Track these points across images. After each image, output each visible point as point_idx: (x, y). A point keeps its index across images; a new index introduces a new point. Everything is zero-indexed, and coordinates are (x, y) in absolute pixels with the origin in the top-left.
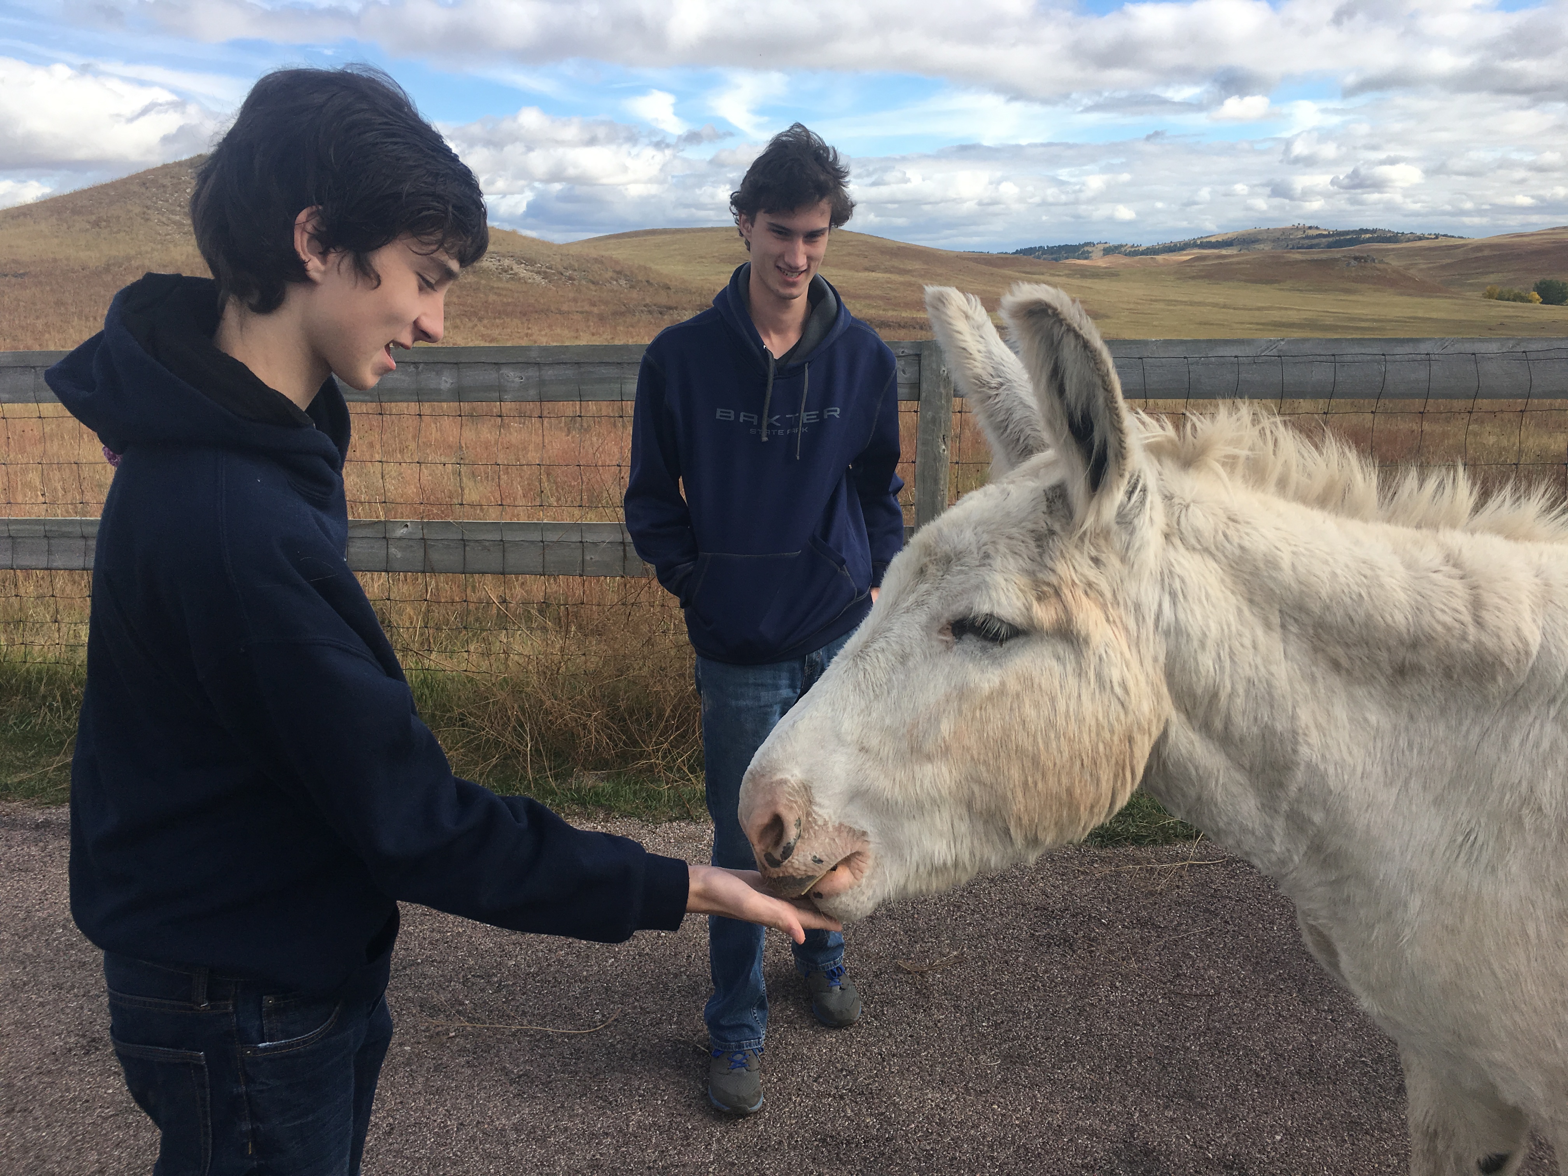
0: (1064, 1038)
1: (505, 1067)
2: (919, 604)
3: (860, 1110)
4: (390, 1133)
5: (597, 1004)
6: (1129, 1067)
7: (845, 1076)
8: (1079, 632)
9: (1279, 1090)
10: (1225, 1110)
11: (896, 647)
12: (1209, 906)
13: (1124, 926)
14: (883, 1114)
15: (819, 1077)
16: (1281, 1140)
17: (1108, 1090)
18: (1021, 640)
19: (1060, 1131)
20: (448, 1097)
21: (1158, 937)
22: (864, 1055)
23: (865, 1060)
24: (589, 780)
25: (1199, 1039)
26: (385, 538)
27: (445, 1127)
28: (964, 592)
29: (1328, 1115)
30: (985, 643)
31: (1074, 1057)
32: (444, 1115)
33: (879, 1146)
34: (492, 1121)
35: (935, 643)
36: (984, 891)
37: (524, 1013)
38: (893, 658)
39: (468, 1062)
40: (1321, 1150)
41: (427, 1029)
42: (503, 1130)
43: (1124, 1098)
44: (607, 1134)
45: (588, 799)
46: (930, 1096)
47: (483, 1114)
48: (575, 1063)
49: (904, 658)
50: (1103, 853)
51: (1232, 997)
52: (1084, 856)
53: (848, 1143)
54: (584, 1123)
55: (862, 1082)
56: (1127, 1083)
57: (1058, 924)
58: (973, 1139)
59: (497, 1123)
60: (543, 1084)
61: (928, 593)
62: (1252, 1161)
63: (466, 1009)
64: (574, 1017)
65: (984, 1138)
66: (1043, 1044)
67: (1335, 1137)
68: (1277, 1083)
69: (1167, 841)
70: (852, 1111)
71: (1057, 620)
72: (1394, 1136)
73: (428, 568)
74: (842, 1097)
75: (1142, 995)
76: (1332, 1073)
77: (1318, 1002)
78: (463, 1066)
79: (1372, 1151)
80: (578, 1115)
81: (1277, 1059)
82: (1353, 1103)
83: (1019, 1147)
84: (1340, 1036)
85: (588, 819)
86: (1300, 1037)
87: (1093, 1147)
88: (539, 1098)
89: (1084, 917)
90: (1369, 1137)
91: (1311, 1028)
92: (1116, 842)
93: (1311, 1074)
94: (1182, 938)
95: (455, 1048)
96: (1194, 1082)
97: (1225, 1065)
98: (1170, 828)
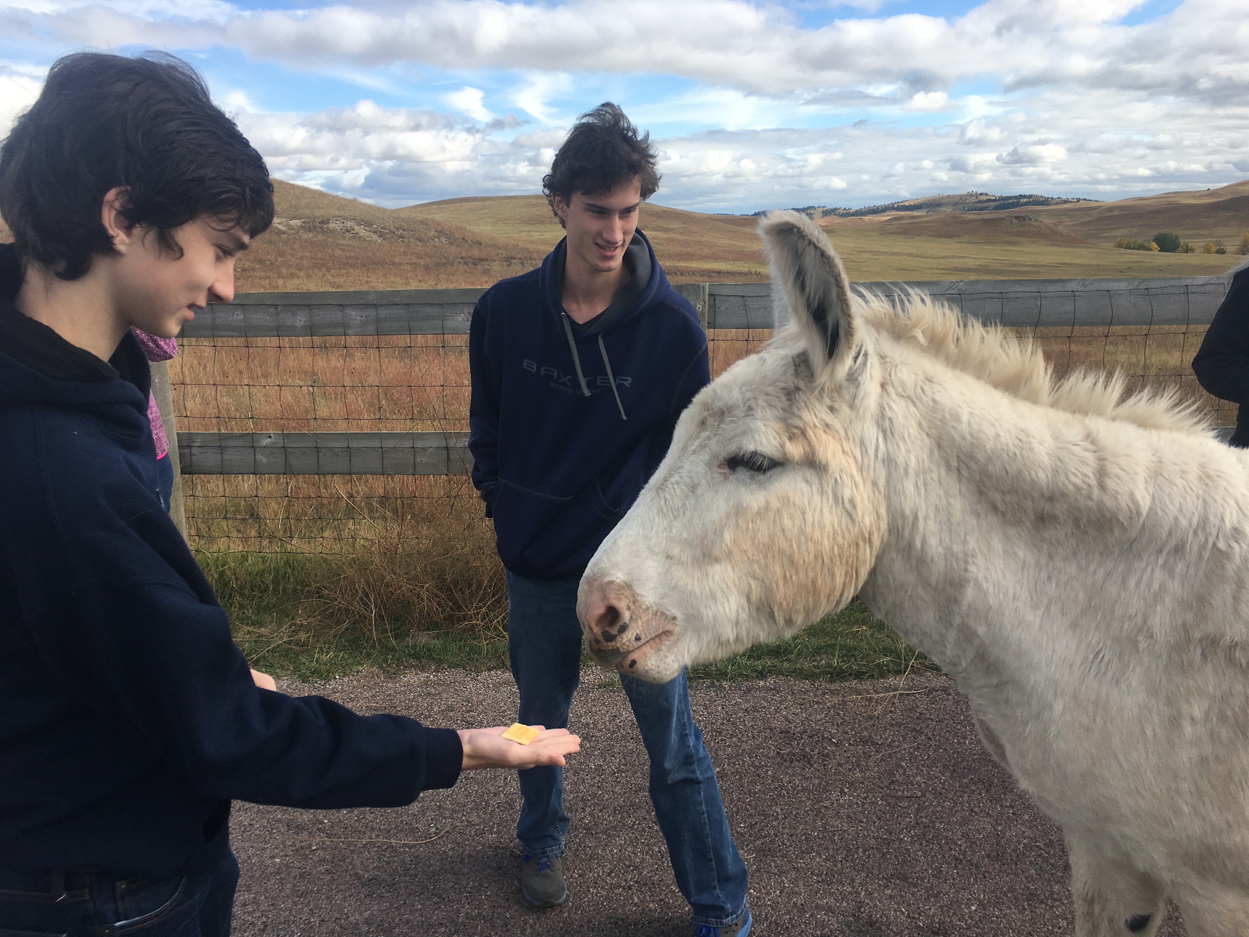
0: (805, 834)
1: (357, 873)
2: (703, 446)
3: (644, 897)
4: (264, 930)
5: (432, 819)
6: (856, 856)
7: (632, 871)
8: (820, 462)
9: (974, 871)
10: (932, 887)
11: (687, 480)
12: (916, 727)
13: (850, 744)
14: (662, 900)
15: (612, 872)
16: (976, 910)
17: (840, 874)
18: (779, 469)
19: (803, 909)
20: (311, 899)
21: (877, 751)
22: (647, 853)
24: (423, 639)
25: (910, 832)
26: (253, 447)
27: (309, 923)
28: (735, 436)
29: (1012, 889)
30: (753, 473)
31: (813, 849)
32: (309, 914)
34: (348, 917)
35: (716, 475)
36: (740, 719)
37: (373, 829)
38: (686, 488)
39: (327, 870)
40: (1007, 917)
41: (294, 845)
42: (357, 924)
43: (853, 880)
44: (441, 924)
45: (422, 654)
47: (340, 911)
48: (415, 868)
49: (693, 488)
50: (832, 687)
51: (935, 798)
52: (818, 689)
53: (636, 924)
54: (422, 916)
55: (646, 875)
56: (855, 869)
57: (798, 744)
59: (352, 918)
60: (388, 886)
61: (709, 438)
62: (953, 927)
63: (325, 827)
64: (413, 831)
66: (788, 840)
67: (1018, 906)
68: (971, 865)
69: (882, 676)
70: (638, 898)
71: (805, 454)
72: (1063, 904)
73: (289, 471)
74: (630, 888)
75: (865, 798)
76: (1014, 855)
77: (1002, 800)
78: (323, 874)
79: (1047, 917)
80: (417, 910)
81: (971, 846)
82: (1028, 878)
83: (771, 923)
84: (1019, 826)
85: (422, 670)
86: (989, 828)
87: (829, 920)
88: (386, 897)
89: (819, 737)
90: (1044, 906)
91: (997, 820)
92: (843, 678)
93: (998, 857)
94: (895, 752)
95: (316, 859)
96: (907, 866)
97: (930, 852)
98: (884, 666)
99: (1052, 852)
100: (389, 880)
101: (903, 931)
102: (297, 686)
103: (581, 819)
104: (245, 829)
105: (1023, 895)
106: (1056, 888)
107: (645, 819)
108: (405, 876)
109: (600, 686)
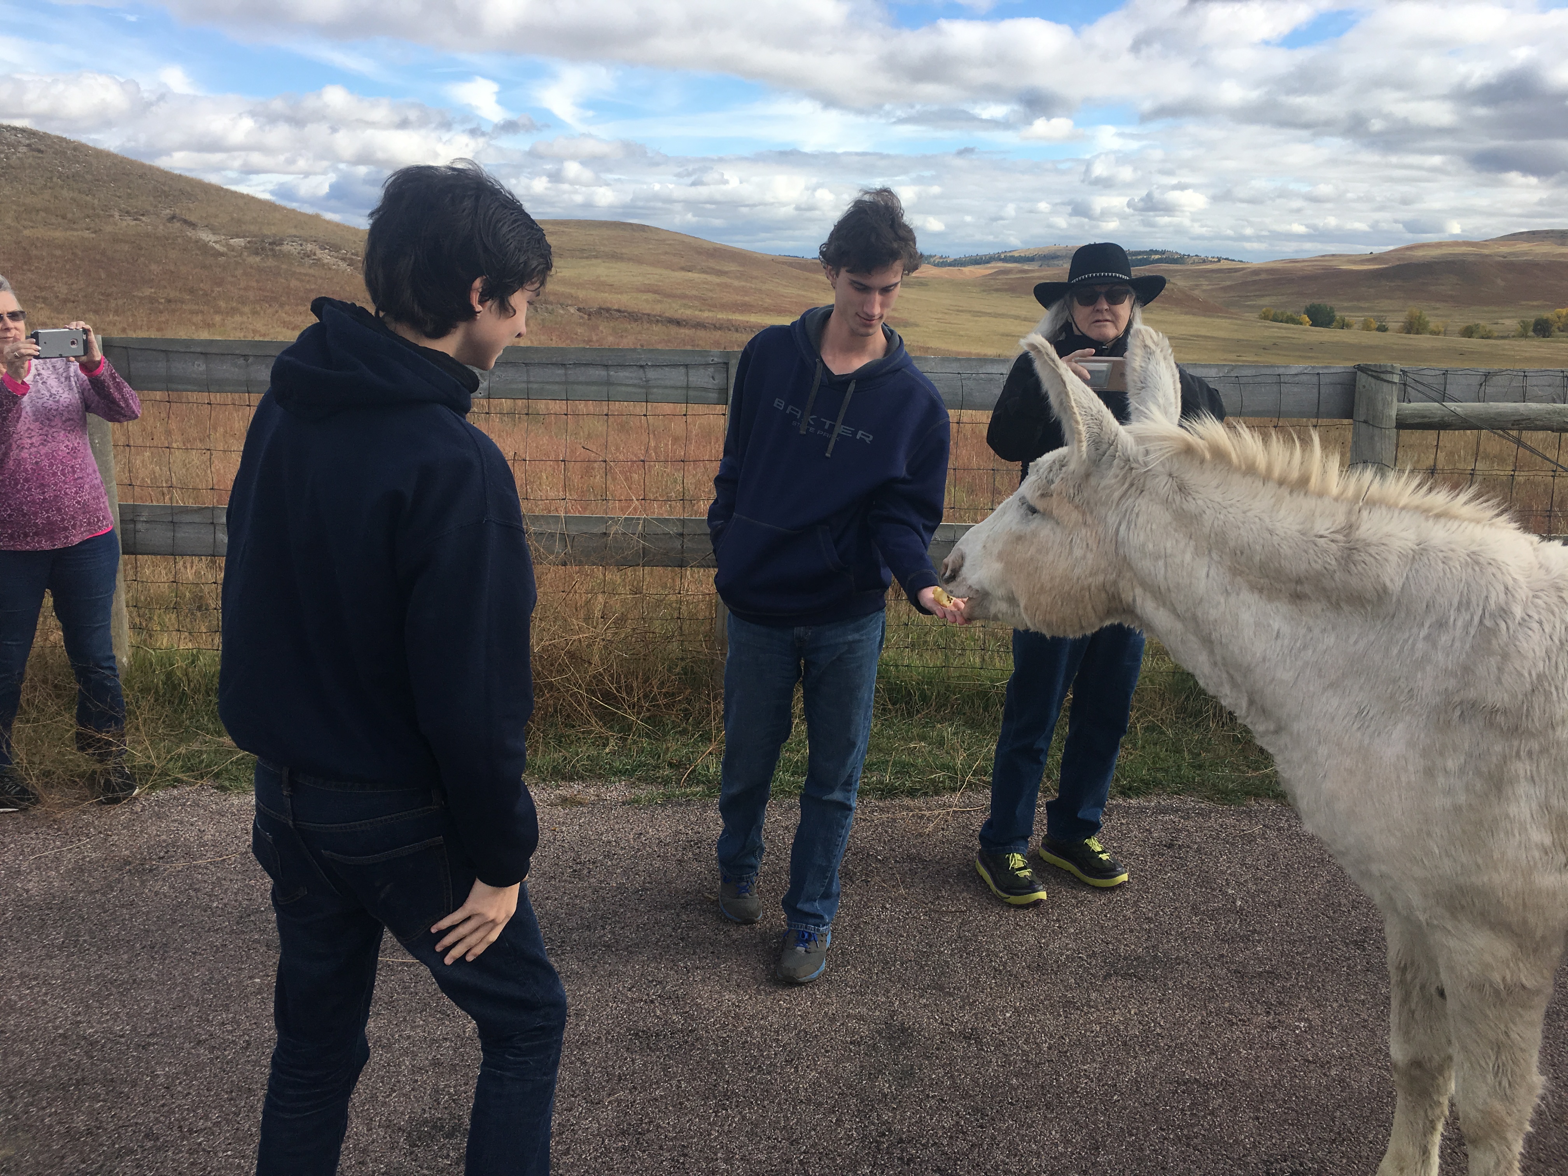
0: (841, 949)
3: (668, 1010)
6: (893, 969)
7: (655, 986)
9: (1012, 981)
10: (968, 996)
12: (968, 844)
13: (896, 861)
14: (687, 1012)
15: (633, 987)
16: (1010, 1017)
17: (875, 986)
19: (834, 1018)
21: (924, 868)
22: (672, 969)
23: (672, 972)
25: (951, 945)
26: (212, 523)
29: (1049, 997)
31: (849, 963)
33: (683, 1036)
40: (1041, 1023)
43: (888, 991)
44: (446, 1039)
46: (727, 997)
50: (882, 805)
51: (980, 912)
52: (866, 806)
53: (657, 1035)
54: (425, 1032)
55: (669, 989)
56: (890, 980)
58: (762, 1027)
60: (386, 1003)
62: (986, 1032)
65: (771, 1026)
67: (1053, 1013)
68: (1011, 975)
69: (937, 793)
70: (661, 1011)
74: (652, 1002)
75: (907, 914)
76: (1055, 966)
77: (1048, 914)
79: (1081, 1021)
80: (418, 1026)
81: (1012, 958)
82: (1069, 988)
83: (800, 1031)
84: (1063, 939)
86: (1032, 941)
87: (860, 1028)
88: (383, 1015)
89: (863, 855)
90: (1079, 1012)
91: (1041, 934)
92: (894, 795)
93: (1039, 967)
94: (943, 869)
96: (945, 977)
97: (970, 964)
98: (939, 782)
99: (1094, 963)
101: (934, 1036)
103: (600, 937)
105: (1059, 1002)
106: (1094, 995)
107: (671, 936)
109: (624, 803)
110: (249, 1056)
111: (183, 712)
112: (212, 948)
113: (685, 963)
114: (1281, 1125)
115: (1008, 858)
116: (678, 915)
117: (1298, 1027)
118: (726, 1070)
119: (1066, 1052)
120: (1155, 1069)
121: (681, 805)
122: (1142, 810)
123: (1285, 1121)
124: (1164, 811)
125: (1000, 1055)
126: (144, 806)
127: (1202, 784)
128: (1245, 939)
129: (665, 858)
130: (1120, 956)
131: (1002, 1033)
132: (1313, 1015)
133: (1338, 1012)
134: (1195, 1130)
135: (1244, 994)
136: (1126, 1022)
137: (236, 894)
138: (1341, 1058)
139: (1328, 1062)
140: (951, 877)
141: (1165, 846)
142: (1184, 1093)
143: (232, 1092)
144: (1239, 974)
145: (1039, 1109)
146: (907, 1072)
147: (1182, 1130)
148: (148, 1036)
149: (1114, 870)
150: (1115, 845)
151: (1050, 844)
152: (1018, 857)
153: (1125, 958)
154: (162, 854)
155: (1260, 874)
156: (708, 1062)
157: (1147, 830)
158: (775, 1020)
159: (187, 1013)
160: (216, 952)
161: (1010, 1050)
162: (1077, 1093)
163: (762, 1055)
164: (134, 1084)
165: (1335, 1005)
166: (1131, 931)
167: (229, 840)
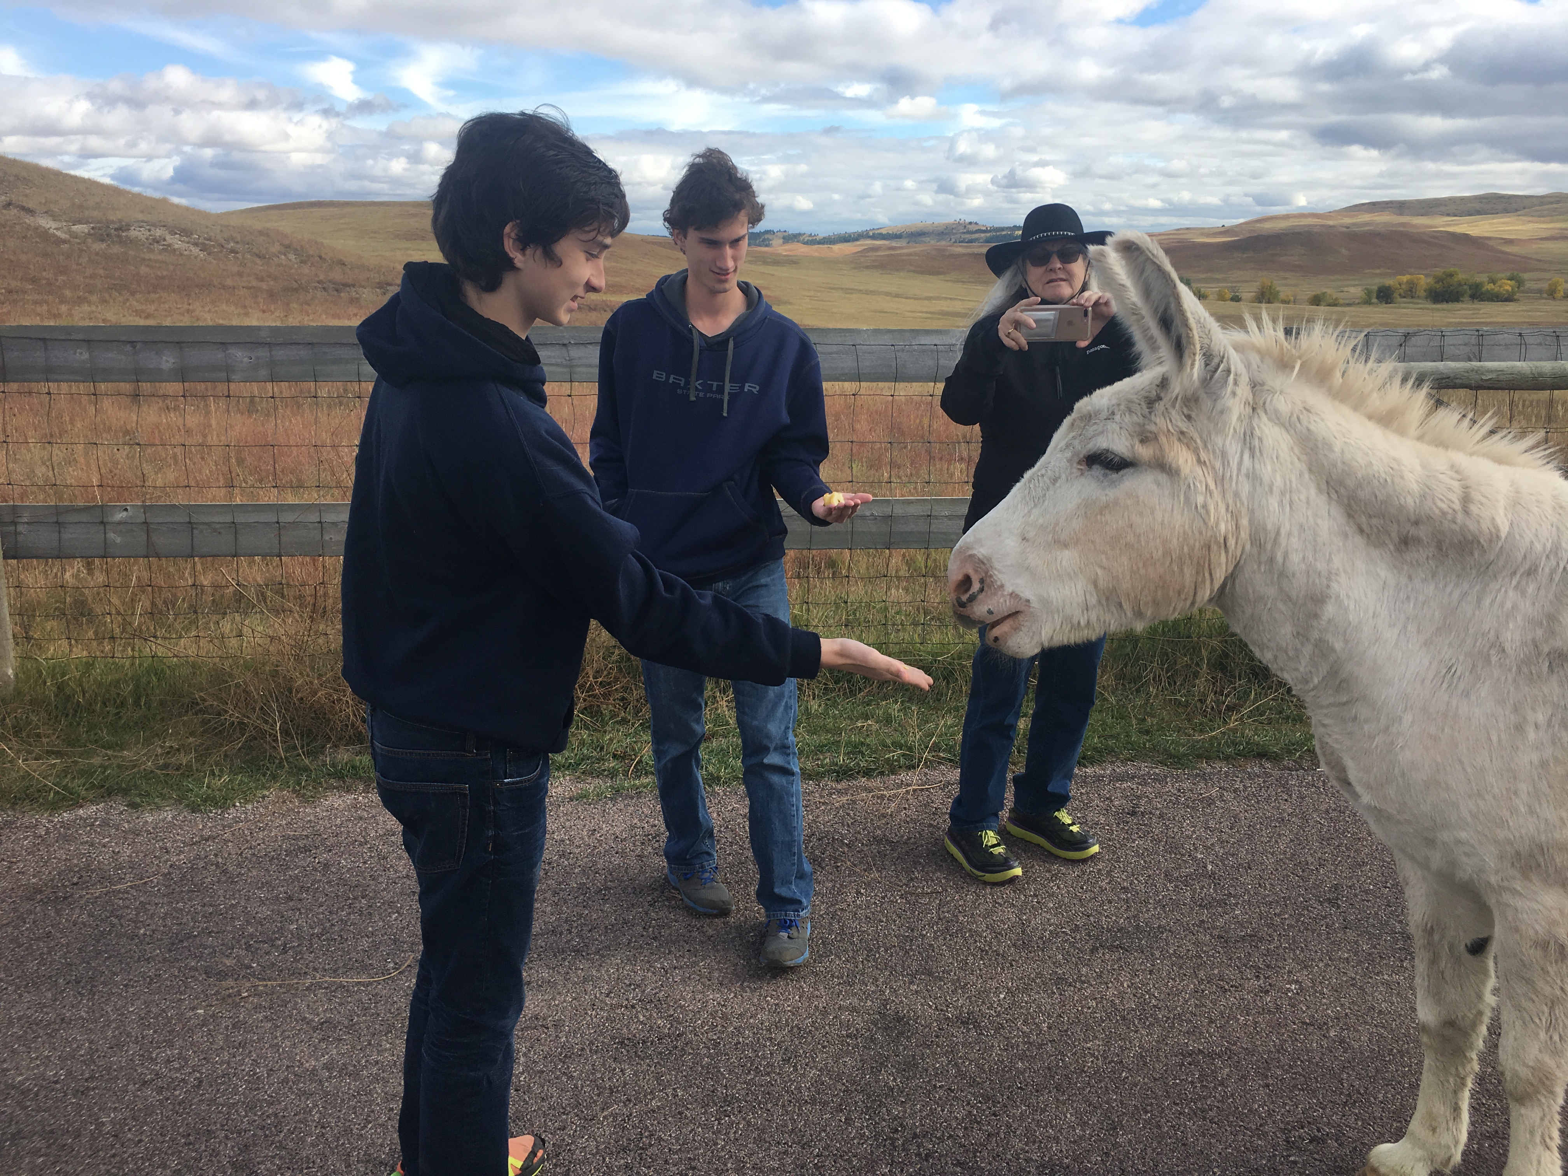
0: (821, 938)
1: (305, 1018)
2: (1068, 445)
3: (651, 1015)
4: (199, 1086)
5: (388, 954)
6: (877, 955)
7: (634, 990)
8: (1171, 467)
9: (1000, 960)
10: (958, 979)
11: (1051, 474)
12: (932, 822)
13: (863, 844)
14: (671, 1016)
15: (611, 992)
16: (1005, 998)
17: (862, 975)
18: (1131, 470)
19: (826, 1011)
20: (252, 1049)
21: (892, 850)
22: (648, 970)
23: (650, 974)
24: (344, 755)
25: (933, 927)
26: (102, 522)
27: (254, 1074)
28: (1094, 436)
29: (1040, 975)
30: (1107, 471)
31: (831, 952)
32: (252, 1064)
33: (672, 1042)
34: (302, 1064)
35: (1075, 471)
37: (315, 969)
38: (1048, 481)
39: (266, 1017)
40: (1037, 1002)
41: (218, 993)
42: (314, 1069)
43: (876, 980)
45: (345, 773)
46: (711, 997)
47: (291, 1058)
48: (375, 1006)
49: (1054, 481)
50: (839, 787)
52: (823, 789)
53: (644, 1042)
55: (649, 992)
56: (877, 968)
58: (752, 1027)
59: (308, 1065)
60: (346, 1027)
61: (1074, 438)
62: (983, 1016)
64: (365, 968)
65: (762, 1024)
67: (1047, 991)
68: (998, 955)
69: (893, 772)
70: (644, 1016)
71: (1154, 456)
73: (151, 552)
74: (633, 1007)
75: (883, 898)
76: (1040, 943)
77: (1025, 890)
78: (262, 1021)
79: (1076, 998)
80: (386, 1050)
81: (996, 937)
82: (1058, 964)
83: (792, 1027)
84: (1044, 914)
85: (348, 791)
86: (1013, 918)
87: (854, 1020)
88: (345, 1040)
89: (828, 840)
90: (1072, 989)
91: (1021, 910)
92: (850, 776)
93: (1024, 944)
94: (912, 849)
95: (250, 1006)
96: (932, 961)
97: (955, 945)
98: (893, 761)
99: (1078, 937)
100: (346, 1022)
101: (931, 1023)
102: (185, 817)
103: (568, 942)
104: (151, 980)
105: (1051, 980)
106: (1084, 970)
107: (642, 936)
108: (365, 1015)
109: (571, 799)
110: (202, 1095)
111: (79, 724)
112: (145, 979)
113: (661, 963)
114: (1291, 1091)
115: (981, 836)
116: (647, 914)
117: (1289, 990)
118: (722, 1074)
119: (1066, 1031)
120: (1158, 1042)
121: (632, 798)
122: (1099, 778)
123: (1295, 1086)
124: (1121, 778)
125: (1002, 1038)
126: (48, 829)
127: (1154, 748)
128: (1223, 903)
129: (622, 854)
130: (1103, 928)
131: (998, 1015)
132: (1303, 976)
133: (1325, 971)
134: (1208, 1103)
135: (1230, 959)
136: (1121, 995)
137: (164, 919)
138: (1336, 1018)
139: (1325, 1023)
140: (921, 857)
141: (1128, 814)
142: (1190, 1065)
143: (189, 1135)
144: (1223, 939)
145: (1050, 1092)
146: (910, 1062)
147: (1195, 1103)
148: (87, 1080)
149: (1086, 842)
150: (1079, 815)
151: (1018, 818)
152: (990, 833)
153: (1109, 930)
154: (75, 880)
155: (1225, 837)
156: (702, 1067)
157: (1107, 798)
158: (765, 1018)
159: (127, 1051)
160: (149, 983)
161: (1010, 1033)
162: (1085, 1072)
163: (757, 1056)
164: (78, 1135)
165: (1321, 965)
166: (1110, 902)
167: (148, 861)
